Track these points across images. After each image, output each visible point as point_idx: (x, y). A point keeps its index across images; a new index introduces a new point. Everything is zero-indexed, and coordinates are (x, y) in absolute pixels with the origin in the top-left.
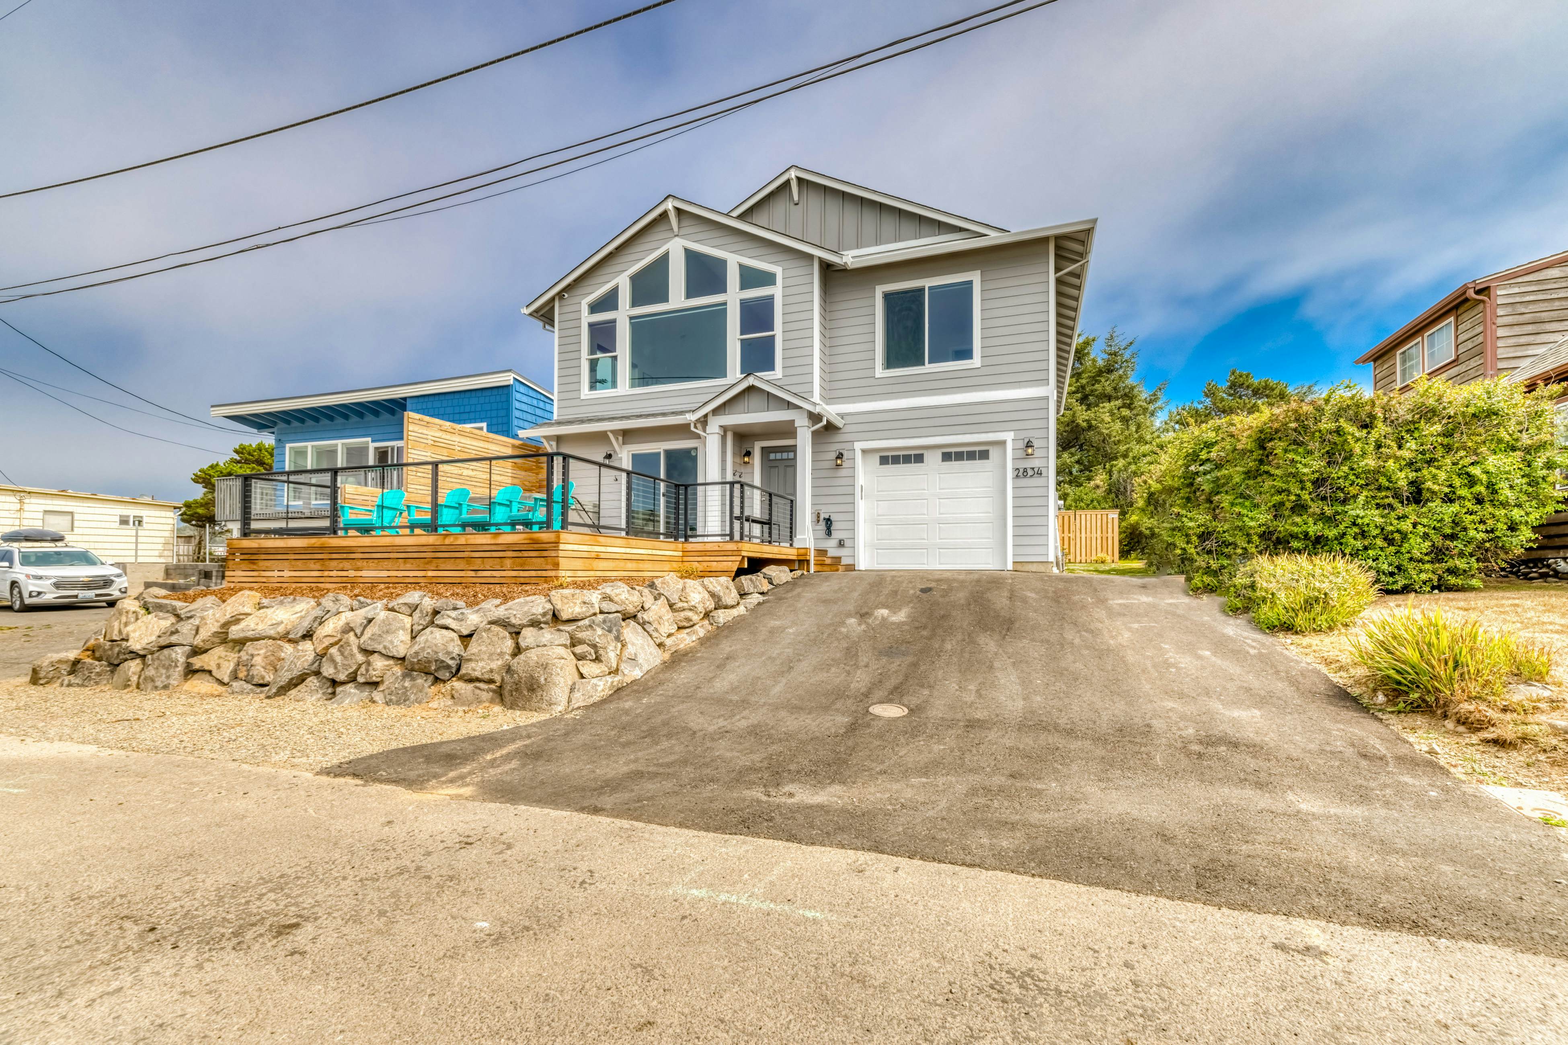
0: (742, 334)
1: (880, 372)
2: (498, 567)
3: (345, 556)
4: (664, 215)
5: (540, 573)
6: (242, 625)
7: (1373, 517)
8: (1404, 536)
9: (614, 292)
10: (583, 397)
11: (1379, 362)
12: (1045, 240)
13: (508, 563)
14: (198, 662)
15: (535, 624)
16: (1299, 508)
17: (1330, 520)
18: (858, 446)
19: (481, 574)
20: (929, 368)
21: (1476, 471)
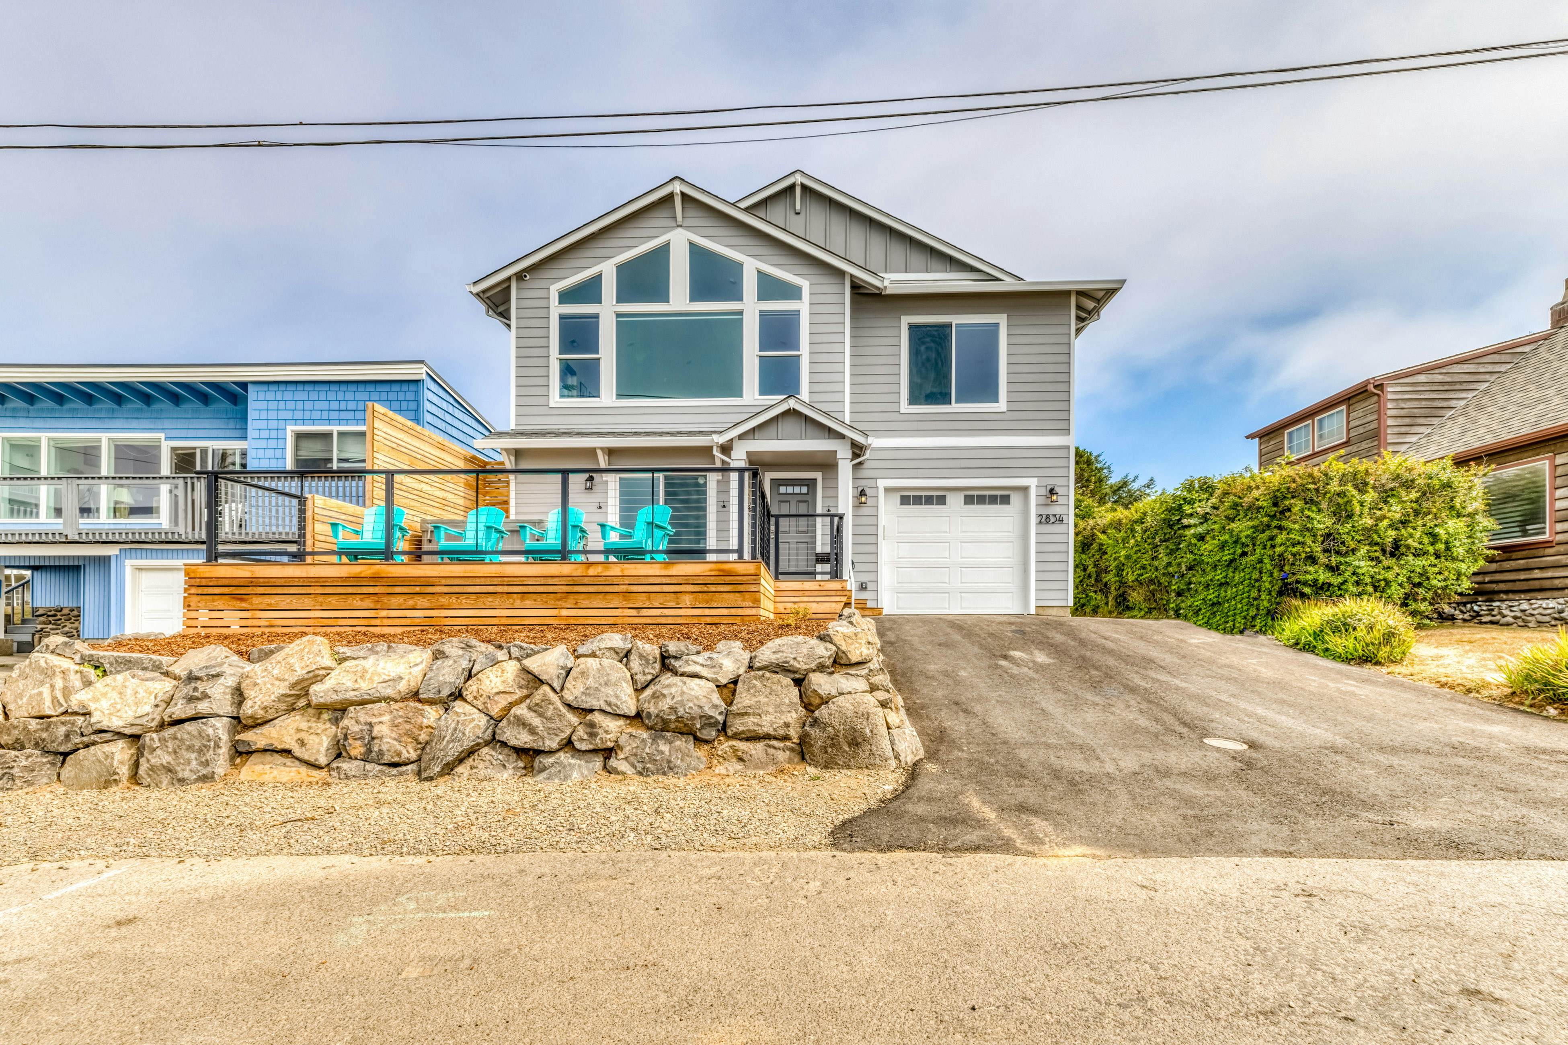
0: (760, 350)
1: (905, 407)
2: (673, 604)
3: (418, 589)
4: (670, 197)
5: (733, 612)
6: (329, 683)
7: (1365, 566)
8: (1388, 583)
9: (597, 279)
10: (552, 404)
11: (1266, 438)
12: (1068, 293)
13: (687, 600)
14: (256, 738)
15: (821, 668)
16: (1312, 559)
17: (1334, 569)
18: (882, 484)
19: (644, 612)
20: (956, 407)
21: (1440, 531)
